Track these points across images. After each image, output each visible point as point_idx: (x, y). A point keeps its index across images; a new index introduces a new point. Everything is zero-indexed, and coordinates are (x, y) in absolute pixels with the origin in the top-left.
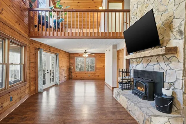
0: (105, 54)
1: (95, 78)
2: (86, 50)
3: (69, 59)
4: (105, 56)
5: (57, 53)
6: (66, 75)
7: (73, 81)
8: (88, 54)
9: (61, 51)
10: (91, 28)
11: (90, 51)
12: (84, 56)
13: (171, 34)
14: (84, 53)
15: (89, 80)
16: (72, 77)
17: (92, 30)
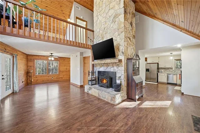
0: (70, 58)
1: (58, 80)
2: (52, 54)
3: (27, 61)
4: (70, 60)
5: (15, 54)
6: (24, 80)
7: (32, 86)
8: (54, 58)
9: (18, 52)
10: (57, 33)
11: (57, 54)
12: (50, 59)
13: (119, 53)
14: (50, 56)
15: (52, 82)
16: (31, 82)
17: (58, 36)
